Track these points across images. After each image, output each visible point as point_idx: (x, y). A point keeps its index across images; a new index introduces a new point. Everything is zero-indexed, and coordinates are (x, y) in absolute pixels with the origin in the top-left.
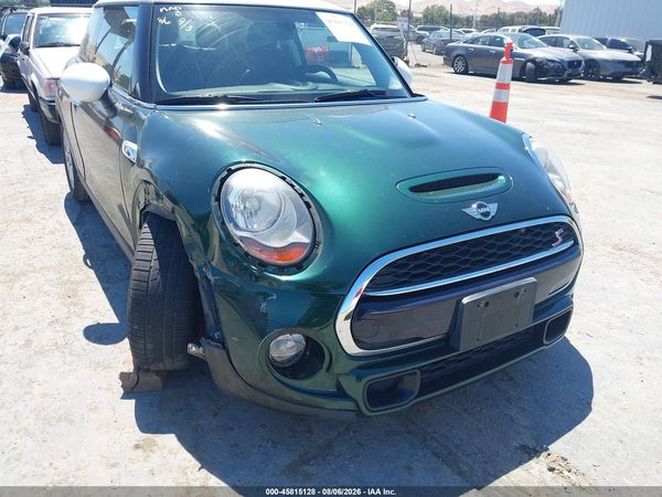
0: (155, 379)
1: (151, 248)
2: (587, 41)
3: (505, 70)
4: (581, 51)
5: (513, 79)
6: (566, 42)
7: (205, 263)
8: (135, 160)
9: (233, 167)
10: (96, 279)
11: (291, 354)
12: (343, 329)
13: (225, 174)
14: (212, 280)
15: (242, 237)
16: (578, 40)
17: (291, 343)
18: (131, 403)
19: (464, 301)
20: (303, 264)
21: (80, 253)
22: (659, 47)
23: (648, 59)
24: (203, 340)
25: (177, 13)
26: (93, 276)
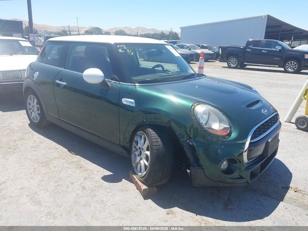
1: (157, 137)
4: (192, 50)
6: (185, 46)
7: (188, 139)
8: (134, 105)
9: (195, 104)
10: (84, 159)
11: (226, 167)
12: (245, 154)
13: (193, 107)
14: (195, 144)
15: (208, 128)
16: (190, 46)
17: (225, 163)
18: (150, 201)
19: (269, 141)
20: (229, 135)
21: (65, 150)
22: (223, 49)
23: (220, 53)
24: (191, 167)
25: (125, 48)
26: (81, 158)
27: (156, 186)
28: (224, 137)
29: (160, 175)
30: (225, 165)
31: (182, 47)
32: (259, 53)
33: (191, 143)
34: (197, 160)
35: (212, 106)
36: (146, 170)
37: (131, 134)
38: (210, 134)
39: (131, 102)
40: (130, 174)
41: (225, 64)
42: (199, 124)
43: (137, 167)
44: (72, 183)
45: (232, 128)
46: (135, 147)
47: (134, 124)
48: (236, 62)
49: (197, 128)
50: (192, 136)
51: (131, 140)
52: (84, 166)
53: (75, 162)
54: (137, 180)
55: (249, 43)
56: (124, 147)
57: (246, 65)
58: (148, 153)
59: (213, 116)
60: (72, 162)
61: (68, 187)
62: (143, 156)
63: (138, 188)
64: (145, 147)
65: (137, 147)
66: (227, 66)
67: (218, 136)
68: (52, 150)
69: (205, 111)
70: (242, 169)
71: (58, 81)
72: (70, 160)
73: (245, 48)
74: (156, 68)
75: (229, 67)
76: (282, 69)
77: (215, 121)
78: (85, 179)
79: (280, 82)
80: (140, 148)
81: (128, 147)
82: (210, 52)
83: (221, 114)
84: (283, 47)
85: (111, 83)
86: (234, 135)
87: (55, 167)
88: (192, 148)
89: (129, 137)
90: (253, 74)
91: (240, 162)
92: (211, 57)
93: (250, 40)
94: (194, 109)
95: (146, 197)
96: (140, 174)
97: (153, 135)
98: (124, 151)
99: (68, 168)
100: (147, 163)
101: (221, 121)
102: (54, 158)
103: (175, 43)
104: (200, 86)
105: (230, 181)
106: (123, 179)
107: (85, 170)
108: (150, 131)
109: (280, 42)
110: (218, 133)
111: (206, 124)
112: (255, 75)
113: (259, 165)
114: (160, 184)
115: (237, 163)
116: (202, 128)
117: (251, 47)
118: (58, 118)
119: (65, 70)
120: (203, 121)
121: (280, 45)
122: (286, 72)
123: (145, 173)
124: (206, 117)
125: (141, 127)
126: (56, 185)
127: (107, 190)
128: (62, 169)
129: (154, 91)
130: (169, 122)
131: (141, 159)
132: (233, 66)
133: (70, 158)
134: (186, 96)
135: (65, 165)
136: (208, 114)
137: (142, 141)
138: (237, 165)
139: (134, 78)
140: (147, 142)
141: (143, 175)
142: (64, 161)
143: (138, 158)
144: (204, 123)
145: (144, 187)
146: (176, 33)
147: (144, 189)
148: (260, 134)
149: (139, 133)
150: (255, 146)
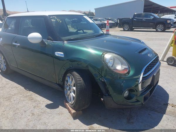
0: (81, 112)
1: (80, 77)
2: (102, 19)
3: (108, 26)
4: (102, 21)
5: (110, 28)
6: (98, 20)
7: (100, 78)
8: (63, 56)
9: (104, 53)
10: (35, 94)
11: (127, 95)
12: (140, 85)
13: (103, 55)
14: (105, 81)
15: (113, 69)
16: (101, 19)
17: (127, 92)
18: (78, 120)
19: (155, 75)
20: (128, 73)
21: (22, 88)
22: (120, 20)
23: (119, 22)
24: (104, 97)
25: (56, 18)
26: (33, 93)
27: (81, 110)
28: (125, 74)
29: (83, 103)
30: (126, 94)
31: (96, 20)
32: (141, 21)
33: (103, 80)
34: (107, 91)
35: (116, 54)
36: (74, 99)
37: (63, 76)
38: (116, 73)
39: (61, 54)
40: (64, 102)
41: (122, 29)
42: (108, 67)
43: (68, 97)
44: (25, 111)
45: (130, 68)
46: (66, 84)
47: (65, 69)
48: (128, 27)
49: (106, 69)
50: (103, 75)
51: (64, 80)
52: (34, 98)
53: (29, 96)
54: (68, 106)
55: (135, 16)
56: (59, 85)
57: (134, 29)
58: (75, 88)
59: (117, 61)
60: (27, 96)
61: (22, 115)
62: (72, 90)
63: (70, 112)
64: (72, 84)
65: (68, 85)
66: (123, 30)
67: (121, 74)
68: (13, 89)
69: (111, 57)
70: (138, 96)
71: (14, 44)
72: (25, 95)
73: (132, 19)
74: (79, 32)
75: (124, 30)
76: (155, 30)
77: (118, 64)
78: (34, 107)
79: (154, 37)
80: (69, 85)
81: (62, 85)
82: (113, 22)
83: (122, 59)
84: (154, 17)
85: (47, 42)
86: (131, 73)
87: (15, 101)
88: (104, 83)
89: (62, 78)
90: (139, 33)
91: (137, 91)
92: (113, 25)
93: (136, 14)
94: (103, 56)
95: (75, 118)
96: (70, 102)
97: (77, 76)
98: (59, 87)
99: (23, 100)
100: (74, 95)
101: (122, 64)
102: (15, 94)
103: (92, 18)
104: (107, 41)
105: (130, 104)
106: (60, 106)
107: (34, 101)
108: (75, 73)
109: (153, 14)
110: (120, 73)
111: (112, 67)
112: (139, 34)
113: (149, 92)
114: (84, 108)
115: (135, 92)
116: (110, 69)
117: (136, 18)
118: (17, 67)
119: (19, 35)
120: (110, 65)
121: (153, 16)
122: (157, 31)
123: (73, 102)
124: (112, 61)
125: (69, 71)
126: (14, 113)
127: (49, 115)
128: (19, 101)
129: (76, 46)
130: (87, 66)
131: (71, 92)
132: (126, 29)
133: (25, 93)
134: (98, 48)
135: (21, 99)
136: (113, 59)
137: (71, 80)
138: (135, 93)
139: (63, 38)
140: (74, 81)
141: (72, 103)
142: (21, 96)
143: (69, 92)
144: (111, 65)
145: (73, 111)
146: (92, 13)
147: (73, 113)
148: (149, 71)
149: (68, 75)
150: (146, 79)
